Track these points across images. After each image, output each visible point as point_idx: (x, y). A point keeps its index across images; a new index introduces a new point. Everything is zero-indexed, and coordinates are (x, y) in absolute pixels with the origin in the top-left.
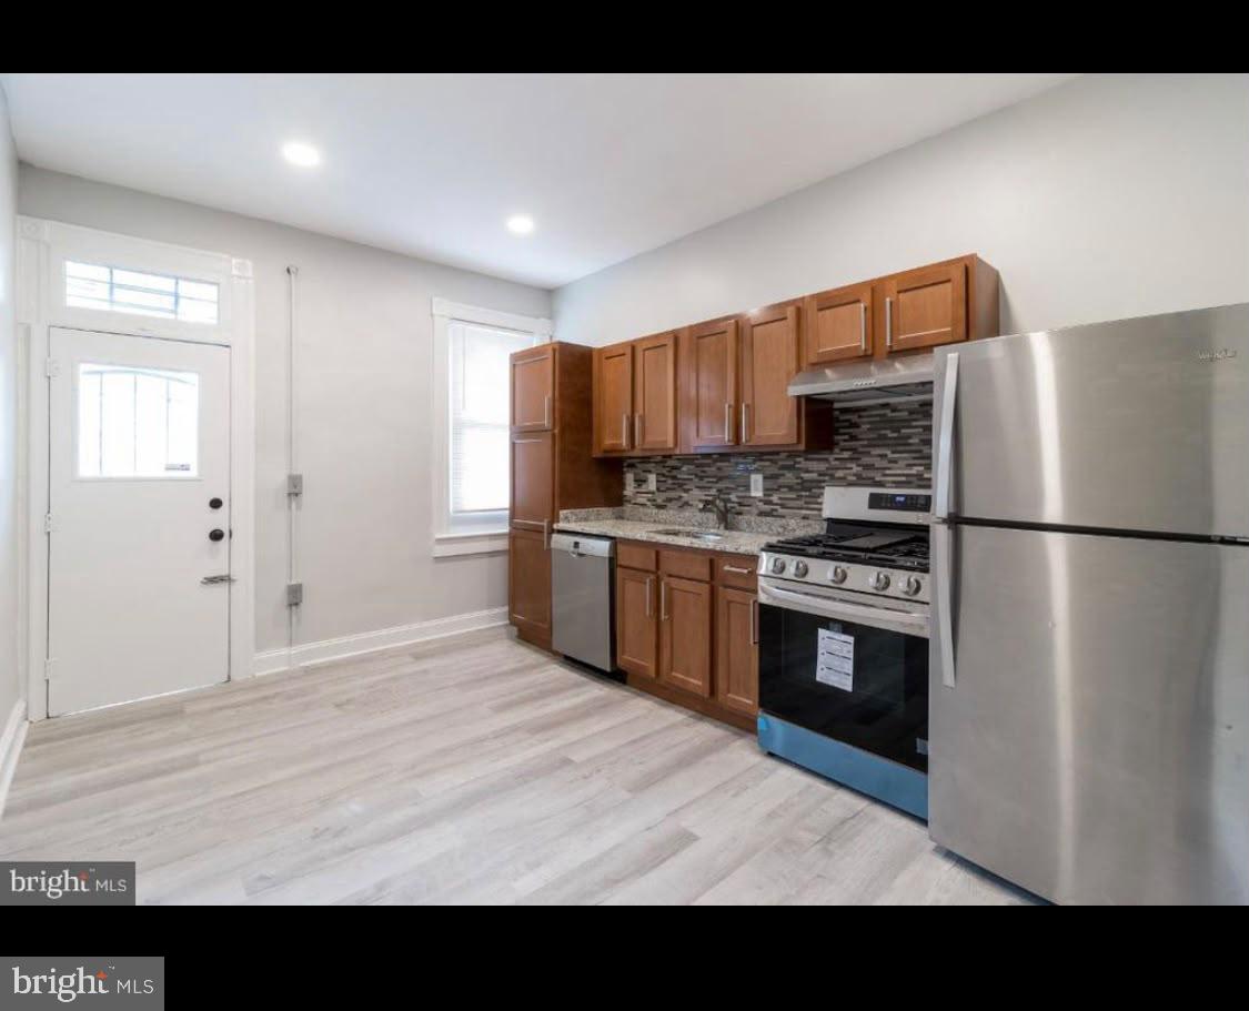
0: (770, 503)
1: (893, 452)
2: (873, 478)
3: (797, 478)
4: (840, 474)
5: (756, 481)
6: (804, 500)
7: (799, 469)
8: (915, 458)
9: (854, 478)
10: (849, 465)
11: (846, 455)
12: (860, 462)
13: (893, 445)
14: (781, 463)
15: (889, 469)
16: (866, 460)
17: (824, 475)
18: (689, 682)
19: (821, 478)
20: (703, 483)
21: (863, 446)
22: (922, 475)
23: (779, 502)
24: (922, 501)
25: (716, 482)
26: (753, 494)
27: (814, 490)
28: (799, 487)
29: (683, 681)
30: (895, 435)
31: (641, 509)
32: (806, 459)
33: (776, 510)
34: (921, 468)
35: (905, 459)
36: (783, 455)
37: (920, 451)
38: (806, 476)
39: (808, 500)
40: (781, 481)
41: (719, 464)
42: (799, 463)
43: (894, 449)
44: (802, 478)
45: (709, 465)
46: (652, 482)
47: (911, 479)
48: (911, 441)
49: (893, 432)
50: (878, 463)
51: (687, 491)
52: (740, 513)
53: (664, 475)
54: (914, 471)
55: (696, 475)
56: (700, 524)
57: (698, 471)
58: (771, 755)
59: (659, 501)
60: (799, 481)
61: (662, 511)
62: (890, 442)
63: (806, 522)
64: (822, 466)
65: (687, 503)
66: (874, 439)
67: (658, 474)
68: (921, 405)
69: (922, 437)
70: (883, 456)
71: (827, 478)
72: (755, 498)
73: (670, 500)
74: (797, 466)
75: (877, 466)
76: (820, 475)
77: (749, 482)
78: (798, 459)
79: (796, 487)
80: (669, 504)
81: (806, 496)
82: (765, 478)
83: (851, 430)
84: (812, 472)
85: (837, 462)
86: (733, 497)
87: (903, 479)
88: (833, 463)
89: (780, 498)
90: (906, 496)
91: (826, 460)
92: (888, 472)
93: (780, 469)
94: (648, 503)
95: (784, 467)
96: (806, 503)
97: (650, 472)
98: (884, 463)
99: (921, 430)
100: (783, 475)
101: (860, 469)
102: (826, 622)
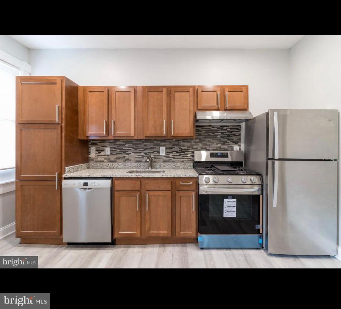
0: (169, 157)
1: (212, 140)
2: (206, 148)
3: (180, 148)
4: (195, 147)
5: (163, 150)
6: (182, 156)
7: (180, 145)
8: (219, 142)
9: (200, 148)
10: (198, 144)
11: (197, 140)
12: (202, 143)
13: (212, 138)
14: (172, 143)
15: (211, 145)
16: (204, 142)
17: (190, 147)
18: (160, 233)
19: (189, 148)
20: (136, 151)
21: (203, 138)
22: (221, 147)
23: (172, 157)
24: (226, 155)
25: (144, 150)
26: (161, 154)
27: (186, 152)
28: (180, 151)
29: (157, 234)
30: (213, 135)
31: (101, 163)
32: (183, 142)
33: (171, 160)
34: (221, 145)
35: (216, 142)
36: (174, 140)
37: (220, 140)
38: (183, 148)
39: (183, 156)
40: (173, 149)
41: (145, 143)
42: (180, 143)
43: (213, 139)
44: (181, 148)
45: (140, 144)
46: (108, 151)
47: (218, 148)
48: (217, 137)
49: (212, 134)
50: (208, 143)
51: (128, 154)
52: (155, 162)
53: (114, 148)
54: (219, 146)
55: (133, 148)
56: (136, 167)
57: (134, 146)
58: (202, 248)
59: (112, 159)
60: (180, 149)
61: (114, 163)
62: (211, 137)
63: (184, 163)
64: (189, 144)
65: (128, 159)
66: (206, 136)
67: (110, 147)
68: (220, 126)
69: (221, 136)
70: (209, 141)
71: (191, 148)
72: (162, 156)
73: (118, 158)
74: (180, 144)
75: (207, 144)
76: (188, 147)
77: (160, 150)
78: (180, 142)
79: (179, 151)
80: (118, 160)
81: (183, 155)
82: (166, 148)
83: (199, 133)
84: (185, 146)
85: (194, 143)
86: (152, 156)
87: (215, 148)
88: (193, 143)
89: (172, 156)
90: (221, 153)
91: (191, 142)
92: (211, 146)
93: (172, 145)
94: (106, 160)
95: (174, 145)
96: (183, 157)
97: (107, 147)
98: (210, 143)
99: (220, 134)
100: (174, 147)
101: (202, 145)
102: (226, 196)
